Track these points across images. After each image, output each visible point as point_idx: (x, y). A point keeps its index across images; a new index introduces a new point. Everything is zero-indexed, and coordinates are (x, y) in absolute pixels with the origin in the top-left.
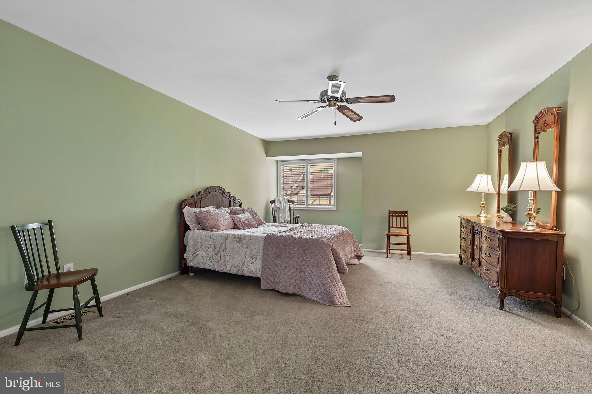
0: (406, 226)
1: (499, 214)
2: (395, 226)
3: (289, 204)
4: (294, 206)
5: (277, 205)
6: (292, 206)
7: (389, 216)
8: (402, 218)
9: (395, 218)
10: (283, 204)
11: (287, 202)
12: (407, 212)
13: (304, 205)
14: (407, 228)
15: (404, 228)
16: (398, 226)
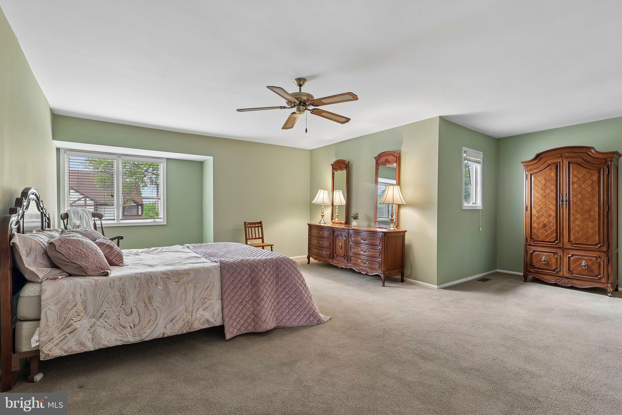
0: (261, 236)
1: (333, 221)
2: (251, 237)
3: (93, 218)
4: (103, 222)
5: (76, 222)
6: (98, 222)
7: (245, 227)
8: (257, 229)
9: (250, 229)
10: (86, 220)
11: (90, 216)
12: (261, 223)
13: (114, 220)
14: (262, 238)
15: (259, 238)
16: (254, 237)
